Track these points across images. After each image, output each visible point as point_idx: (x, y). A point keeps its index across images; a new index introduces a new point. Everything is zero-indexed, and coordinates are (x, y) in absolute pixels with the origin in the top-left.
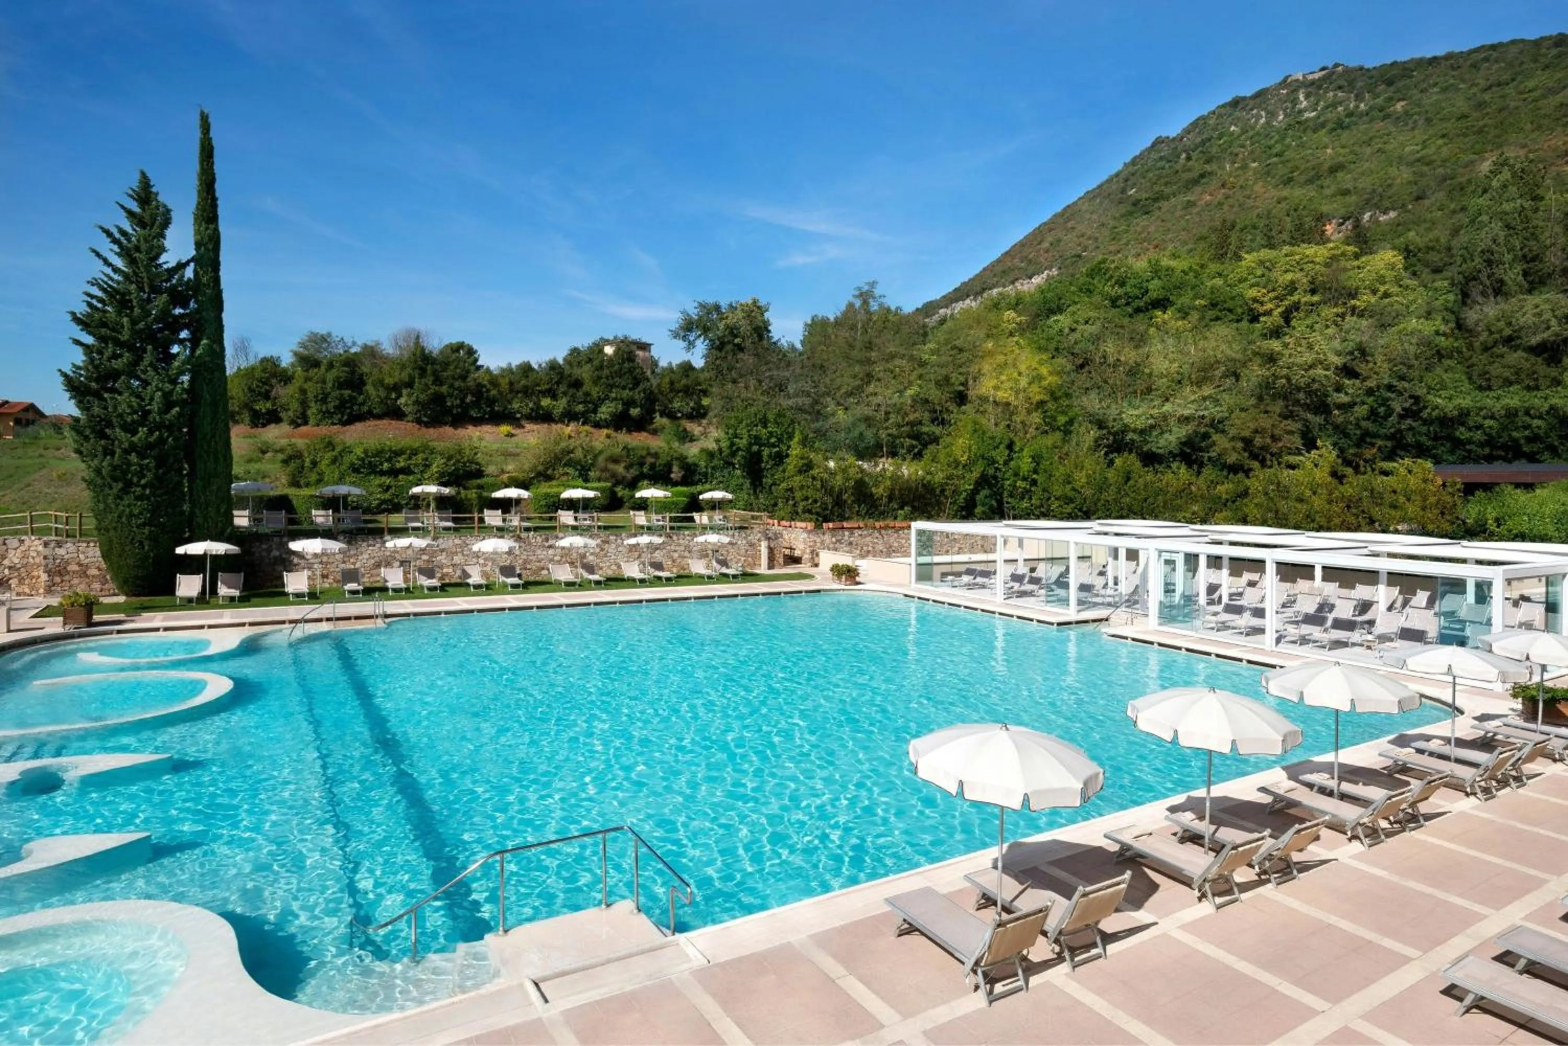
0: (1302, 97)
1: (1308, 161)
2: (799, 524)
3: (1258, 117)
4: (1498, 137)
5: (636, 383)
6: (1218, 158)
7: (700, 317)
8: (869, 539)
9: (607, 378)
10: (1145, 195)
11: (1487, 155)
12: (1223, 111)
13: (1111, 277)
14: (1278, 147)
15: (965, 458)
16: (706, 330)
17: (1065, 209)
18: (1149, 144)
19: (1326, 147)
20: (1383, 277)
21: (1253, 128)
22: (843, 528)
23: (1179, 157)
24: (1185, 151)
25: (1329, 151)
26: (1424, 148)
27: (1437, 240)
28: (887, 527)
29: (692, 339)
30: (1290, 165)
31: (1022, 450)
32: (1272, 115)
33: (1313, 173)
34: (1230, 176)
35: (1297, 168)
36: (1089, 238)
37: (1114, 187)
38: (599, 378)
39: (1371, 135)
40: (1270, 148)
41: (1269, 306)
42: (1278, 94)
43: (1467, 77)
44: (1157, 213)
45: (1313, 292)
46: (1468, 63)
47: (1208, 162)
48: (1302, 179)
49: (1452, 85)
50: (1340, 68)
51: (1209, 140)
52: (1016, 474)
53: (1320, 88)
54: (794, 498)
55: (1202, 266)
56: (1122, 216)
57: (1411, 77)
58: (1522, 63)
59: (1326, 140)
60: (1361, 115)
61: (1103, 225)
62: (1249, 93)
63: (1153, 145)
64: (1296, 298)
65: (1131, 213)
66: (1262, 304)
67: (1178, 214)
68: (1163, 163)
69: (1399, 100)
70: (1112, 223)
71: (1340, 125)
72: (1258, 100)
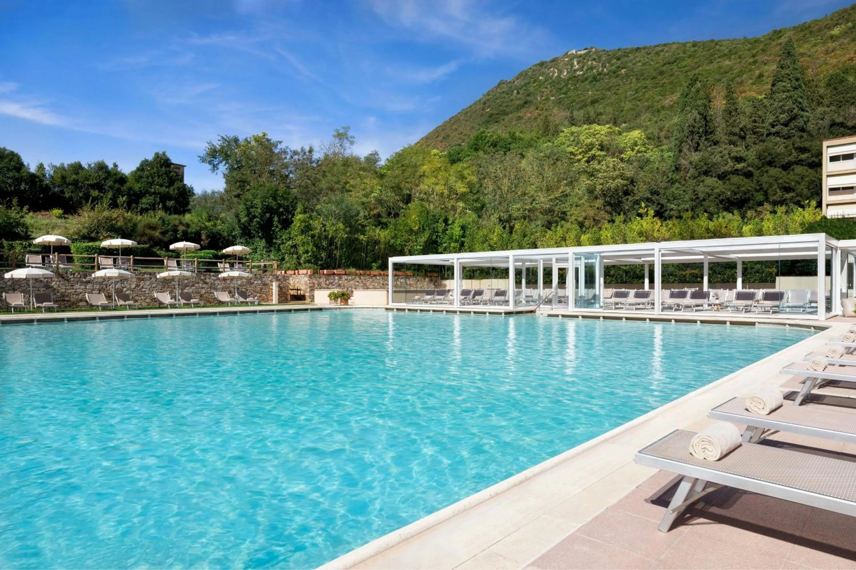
0: (575, 63)
1: (580, 98)
2: (301, 272)
3: (554, 73)
4: (672, 88)
5: (172, 182)
6: (534, 94)
7: (222, 148)
8: (352, 282)
9: (148, 178)
10: (496, 112)
11: (667, 97)
12: (535, 68)
13: (489, 141)
14: (564, 90)
15: (417, 228)
16: (227, 157)
17: (450, 119)
18: (496, 85)
19: (588, 91)
20: (636, 142)
21: (551, 78)
22: (334, 274)
23: (513, 92)
24: (516, 89)
25: (590, 93)
26: (636, 93)
27: (652, 133)
28: (364, 275)
29: (215, 163)
30: (570, 99)
31: (453, 222)
32: (560, 72)
33: (583, 103)
34: (540, 103)
35: (575, 101)
36: (465, 135)
37: (478, 107)
38: (141, 177)
39: (610, 85)
40: (560, 89)
41: (580, 157)
42: (564, 61)
43: (654, 58)
44: (502, 122)
45: (601, 150)
46: (654, 51)
47: (528, 95)
48: (578, 106)
49: (647, 62)
50: (594, 49)
51: (529, 84)
52: (451, 238)
53: (584, 59)
54: (297, 253)
55: (538, 138)
56: (483, 123)
57: (628, 56)
58: (679, 54)
59: (588, 86)
60: (605, 75)
61: (473, 128)
62: (548, 59)
63: (499, 85)
64: (593, 152)
65: (488, 122)
66: (575, 155)
67: (514, 123)
68: (504, 95)
69: (623, 68)
70: (478, 127)
71: (595, 79)
72: (553, 63)
